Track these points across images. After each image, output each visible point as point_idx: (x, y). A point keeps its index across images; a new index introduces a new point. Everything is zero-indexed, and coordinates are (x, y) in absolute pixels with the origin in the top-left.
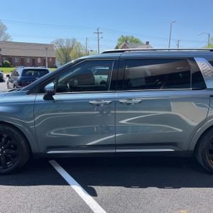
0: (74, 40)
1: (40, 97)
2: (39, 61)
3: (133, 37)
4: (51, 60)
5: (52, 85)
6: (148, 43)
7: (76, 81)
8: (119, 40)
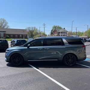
0: (35, 28)
1: (26, 48)
2: (21, 36)
3: (58, 26)
4: (25, 35)
5: (29, 45)
6: (64, 29)
7: (35, 44)
8: (53, 27)
